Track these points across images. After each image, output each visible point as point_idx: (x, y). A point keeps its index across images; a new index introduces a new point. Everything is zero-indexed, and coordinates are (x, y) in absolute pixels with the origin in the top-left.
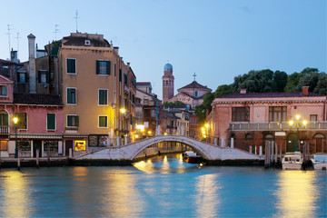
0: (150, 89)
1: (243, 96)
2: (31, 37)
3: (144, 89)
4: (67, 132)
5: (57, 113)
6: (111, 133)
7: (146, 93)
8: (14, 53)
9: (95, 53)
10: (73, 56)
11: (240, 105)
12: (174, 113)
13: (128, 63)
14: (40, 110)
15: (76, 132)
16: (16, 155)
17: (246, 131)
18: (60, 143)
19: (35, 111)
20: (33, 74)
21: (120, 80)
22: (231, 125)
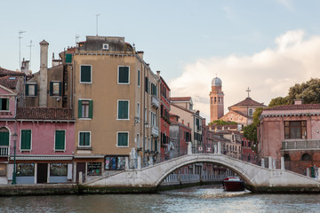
0: (191, 105)
1: (298, 107)
2: (44, 44)
3: (183, 104)
4: (79, 152)
5: (67, 129)
6: (133, 153)
7: (186, 110)
8: (25, 63)
9: (114, 58)
10: (88, 62)
11: (294, 119)
12: (221, 134)
13: (158, 72)
14: (47, 127)
15: (89, 152)
16: (14, 181)
17: (304, 150)
18: (70, 166)
19: (41, 127)
20: (44, 86)
21: (146, 90)
22: (284, 143)
